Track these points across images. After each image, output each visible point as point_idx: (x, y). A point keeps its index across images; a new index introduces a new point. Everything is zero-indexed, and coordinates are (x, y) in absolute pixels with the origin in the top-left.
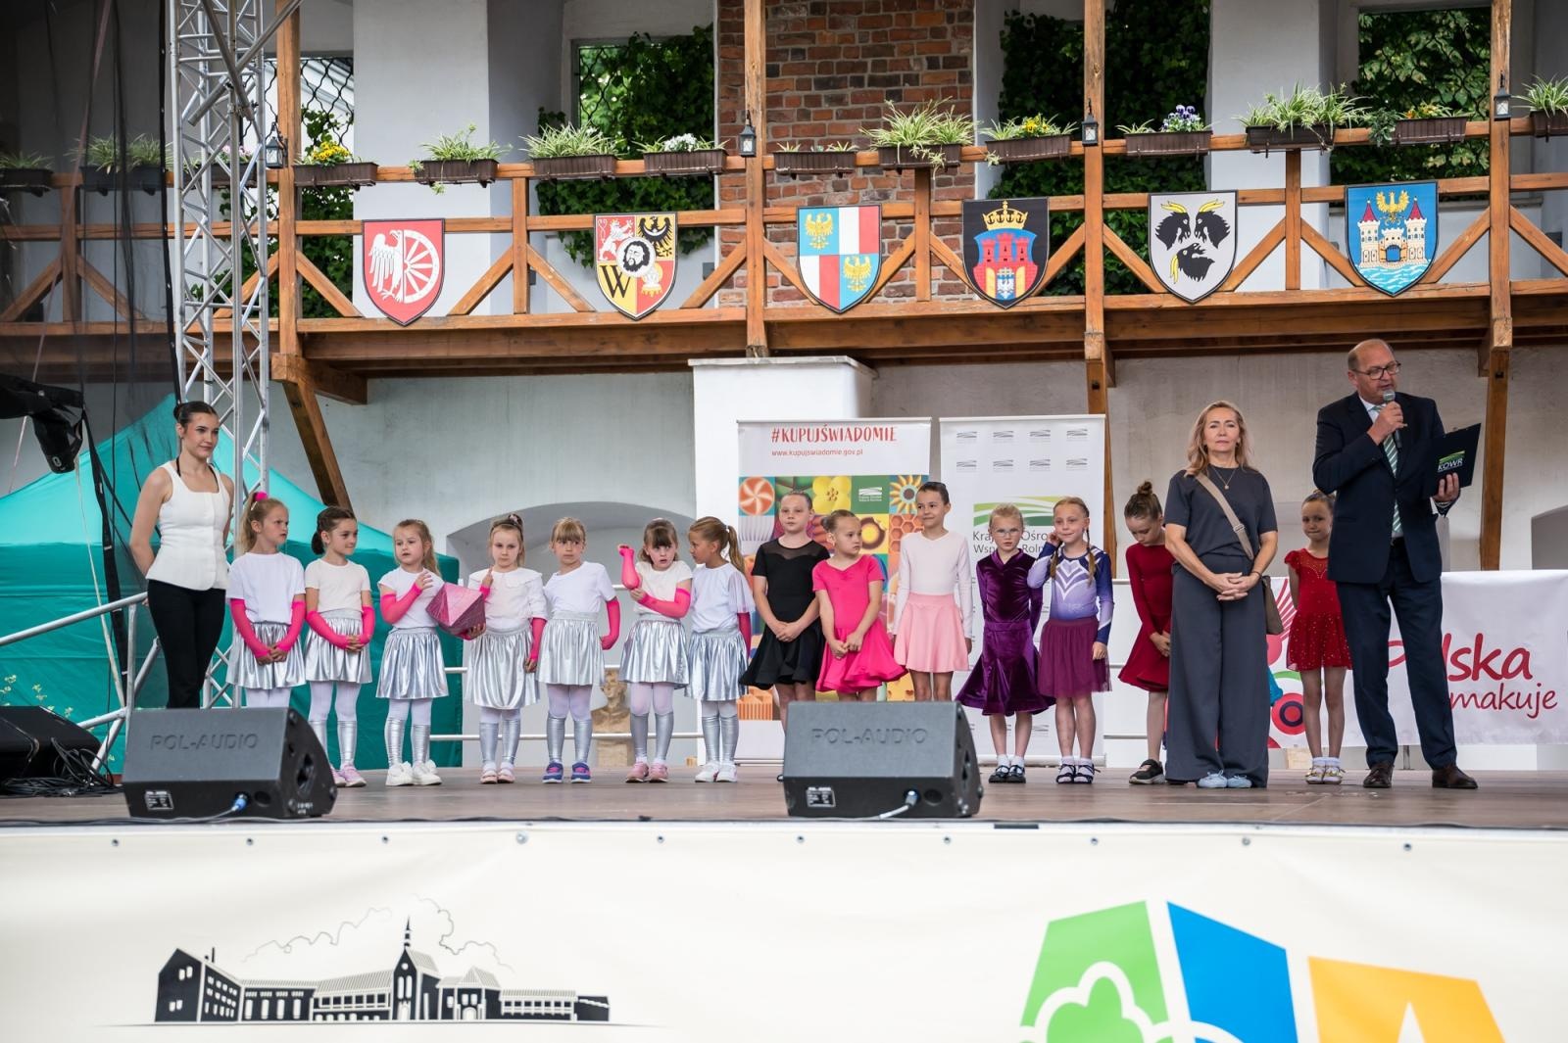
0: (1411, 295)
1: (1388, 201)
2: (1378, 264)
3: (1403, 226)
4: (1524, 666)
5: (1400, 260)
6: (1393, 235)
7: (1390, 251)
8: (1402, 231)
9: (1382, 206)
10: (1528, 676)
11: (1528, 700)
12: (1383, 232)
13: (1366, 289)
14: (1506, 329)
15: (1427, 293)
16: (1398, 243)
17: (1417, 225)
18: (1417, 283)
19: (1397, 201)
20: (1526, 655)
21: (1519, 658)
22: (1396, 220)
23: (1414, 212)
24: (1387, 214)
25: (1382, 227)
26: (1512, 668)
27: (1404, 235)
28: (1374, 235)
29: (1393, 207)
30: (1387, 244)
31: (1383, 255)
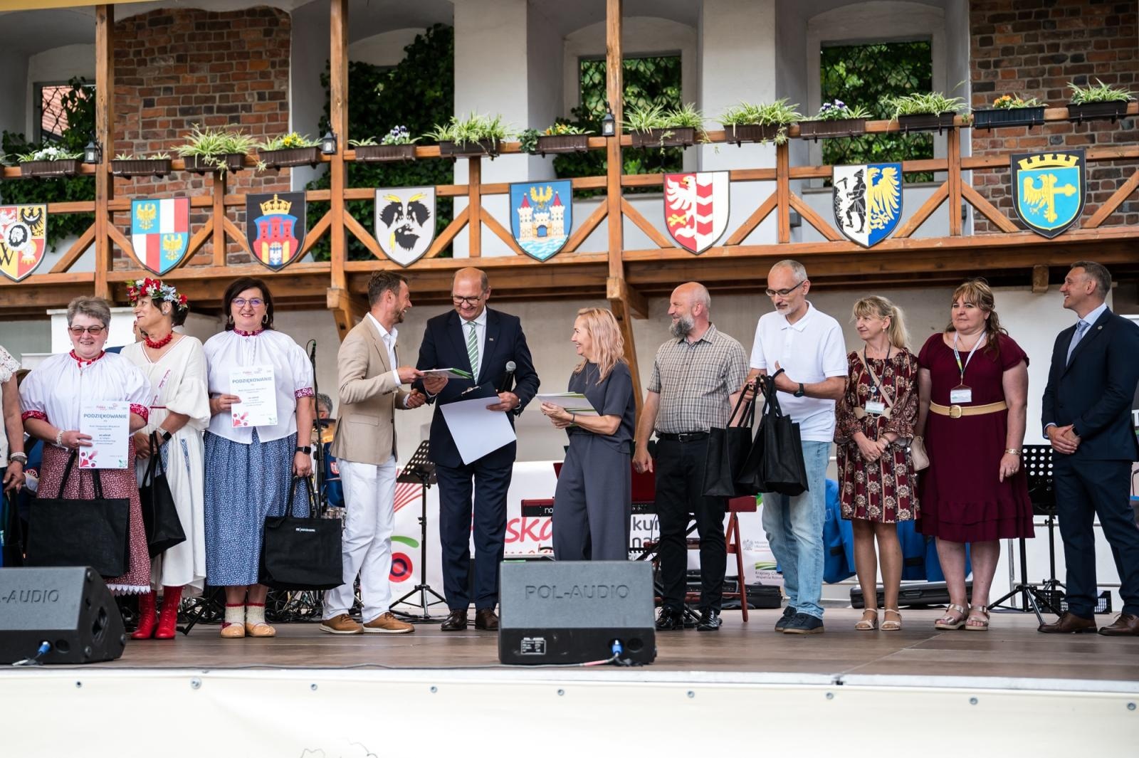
0: (555, 261)
1: (538, 193)
2: (531, 239)
3: (548, 211)
5: (546, 235)
6: (542, 218)
7: (541, 229)
8: (548, 215)
9: (534, 197)
12: (535, 215)
13: (524, 256)
15: (565, 259)
16: (546, 224)
17: (558, 211)
18: (559, 252)
19: (544, 194)
22: (543, 207)
23: (556, 201)
24: (538, 203)
25: (534, 212)
27: (550, 218)
28: (529, 218)
29: (542, 198)
30: (538, 224)
31: (536, 232)
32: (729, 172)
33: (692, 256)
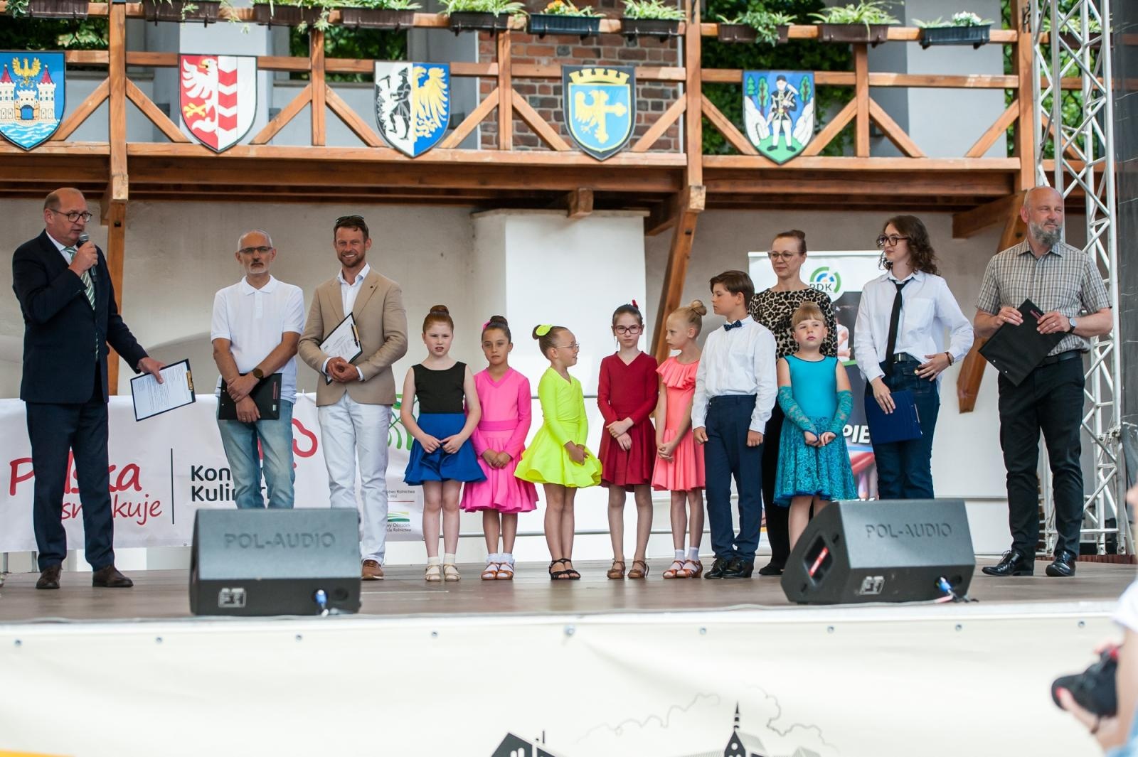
0: (42, 150)
1: (22, 66)
2: (14, 121)
3: (35, 89)
4: (135, 479)
5: (33, 118)
6: (27, 97)
7: (23, 110)
8: (35, 93)
9: (18, 71)
10: (138, 488)
11: (138, 509)
12: (18, 93)
14: (123, 184)
15: (56, 149)
16: (32, 103)
17: (48, 89)
18: (48, 140)
19: (30, 67)
20: (137, 470)
21: (131, 472)
22: (31, 83)
23: (47, 78)
24: (22, 78)
25: (17, 88)
26: (124, 482)
27: (37, 97)
28: (11, 95)
29: (27, 72)
30: (22, 104)
31: (19, 113)
32: (257, 57)
33: (212, 155)
